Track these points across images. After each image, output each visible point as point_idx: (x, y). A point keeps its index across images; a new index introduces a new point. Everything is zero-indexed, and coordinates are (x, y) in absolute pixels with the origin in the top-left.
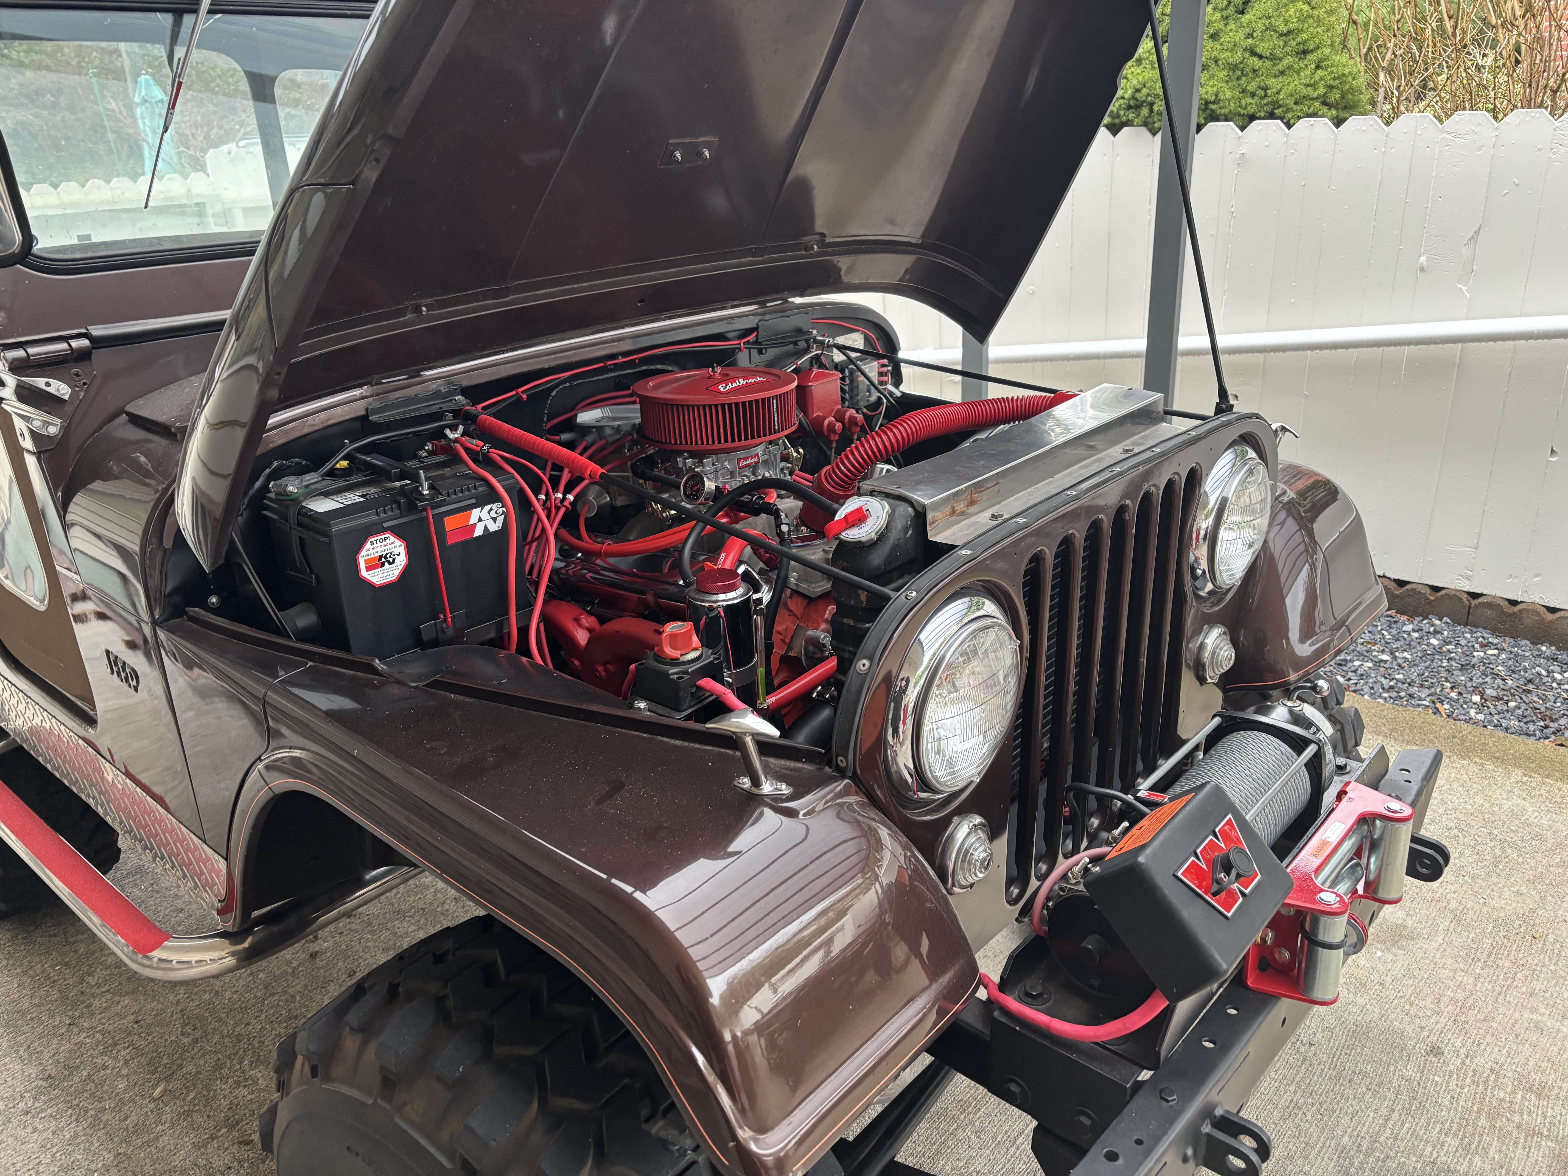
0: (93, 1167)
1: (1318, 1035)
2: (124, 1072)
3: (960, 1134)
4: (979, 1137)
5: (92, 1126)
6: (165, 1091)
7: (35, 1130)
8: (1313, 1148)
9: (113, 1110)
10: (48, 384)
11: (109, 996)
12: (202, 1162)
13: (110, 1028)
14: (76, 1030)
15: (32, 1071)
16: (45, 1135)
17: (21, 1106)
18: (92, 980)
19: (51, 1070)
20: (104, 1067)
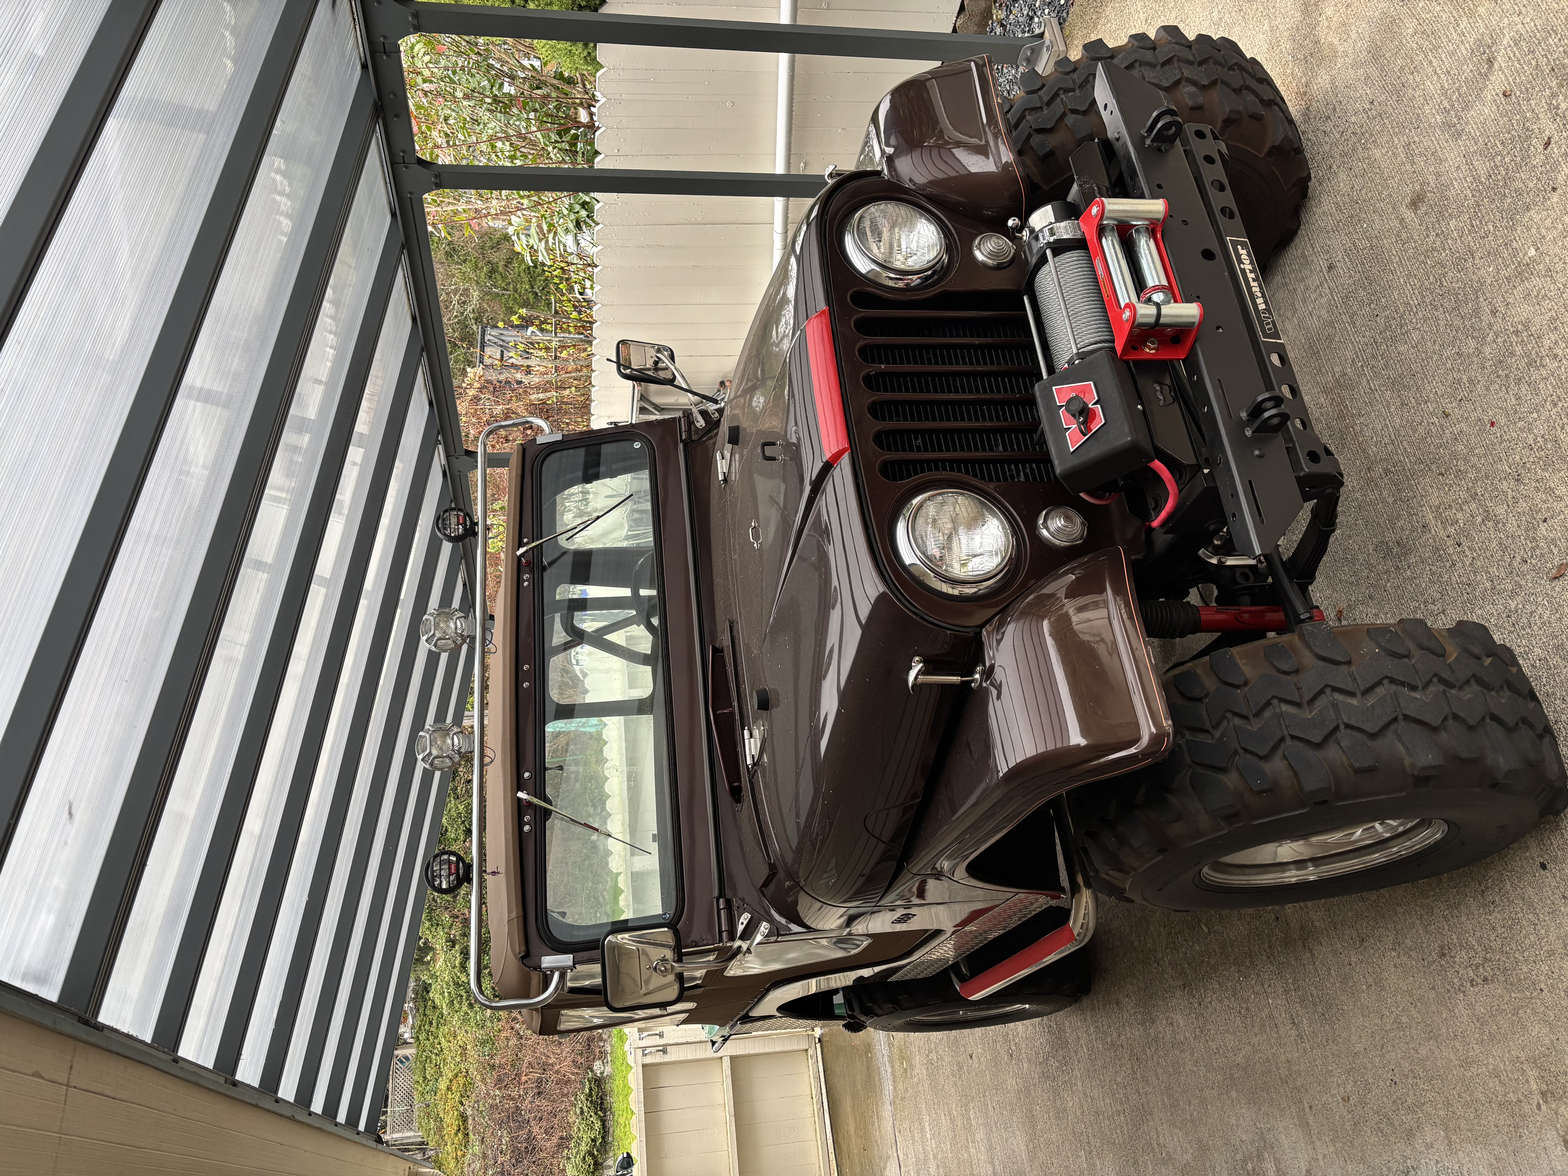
0: (1237, 979)
1: (1368, 92)
2: (1190, 943)
3: (1358, 428)
4: (1363, 415)
5: (1215, 972)
6: (1205, 925)
7: (1210, 1002)
8: (1436, 151)
9: (1209, 957)
10: (742, 923)
11: (1147, 937)
12: (1248, 919)
13: (1165, 943)
14: (1162, 962)
15: (1178, 993)
16: (1214, 998)
17: (1196, 1005)
18: (1136, 944)
19: (1180, 983)
20: (1186, 953)
